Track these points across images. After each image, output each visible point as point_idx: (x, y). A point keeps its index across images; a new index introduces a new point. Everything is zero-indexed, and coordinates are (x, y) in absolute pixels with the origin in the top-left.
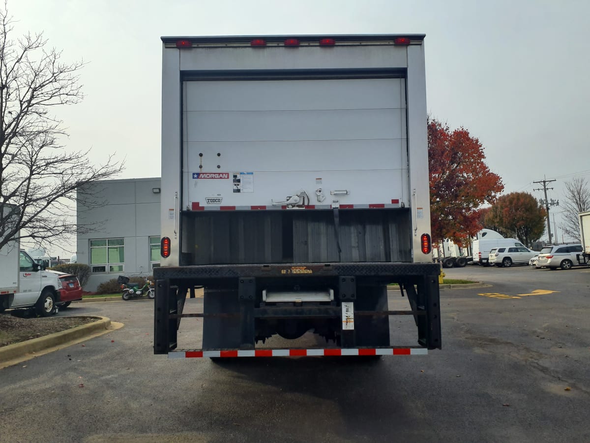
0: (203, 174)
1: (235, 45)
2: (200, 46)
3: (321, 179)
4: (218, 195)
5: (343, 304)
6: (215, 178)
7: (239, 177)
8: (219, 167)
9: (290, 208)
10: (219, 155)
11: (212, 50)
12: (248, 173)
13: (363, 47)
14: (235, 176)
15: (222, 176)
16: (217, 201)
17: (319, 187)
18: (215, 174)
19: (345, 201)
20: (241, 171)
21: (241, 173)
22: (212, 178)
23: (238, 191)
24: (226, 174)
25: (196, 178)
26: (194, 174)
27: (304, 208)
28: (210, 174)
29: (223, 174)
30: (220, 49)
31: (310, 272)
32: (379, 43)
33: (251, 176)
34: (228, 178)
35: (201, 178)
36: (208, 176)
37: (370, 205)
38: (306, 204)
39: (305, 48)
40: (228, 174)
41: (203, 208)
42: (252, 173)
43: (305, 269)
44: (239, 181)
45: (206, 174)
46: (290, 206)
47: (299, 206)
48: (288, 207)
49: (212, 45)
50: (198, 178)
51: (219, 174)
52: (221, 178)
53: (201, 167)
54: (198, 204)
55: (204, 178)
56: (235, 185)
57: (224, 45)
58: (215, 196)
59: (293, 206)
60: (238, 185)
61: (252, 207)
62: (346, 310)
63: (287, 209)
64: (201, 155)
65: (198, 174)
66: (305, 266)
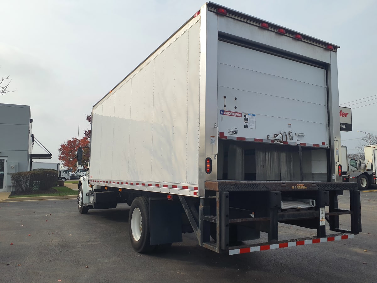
0: (226, 111)
1: (251, 23)
2: (231, 16)
3: (291, 124)
4: (235, 128)
5: (320, 209)
6: (233, 116)
7: (247, 117)
8: (236, 108)
9: (276, 142)
10: (236, 99)
11: (238, 22)
12: (253, 115)
13: (312, 46)
14: (245, 116)
15: (237, 115)
16: (235, 132)
17: (290, 130)
18: (233, 112)
19: (303, 141)
20: (249, 113)
21: (249, 114)
22: (232, 115)
23: (247, 127)
24: (240, 113)
25: (222, 114)
26: (221, 111)
27: (283, 143)
28: (231, 112)
29: (238, 113)
30: (242, 23)
31: (306, 188)
32: (320, 46)
33: (254, 117)
34: (241, 117)
35: (225, 115)
36: (229, 113)
37: (314, 145)
38: (284, 140)
39: (286, 37)
40: (241, 113)
41: (226, 137)
42: (255, 115)
43: (303, 186)
44: (247, 119)
45: (228, 112)
46: (276, 141)
47: (280, 141)
48: (275, 142)
49: (238, 19)
50: (223, 114)
51: (236, 113)
52: (237, 116)
53: (225, 106)
54: (223, 133)
55: (227, 115)
56: (245, 122)
57: (245, 21)
58: (234, 129)
59: (278, 141)
60: (247, 123)
61: (255, 139)
62: (321, 213)
63: (274, 143)
64: (225, 97)
65: (223, 111)
66: (303, 184)
